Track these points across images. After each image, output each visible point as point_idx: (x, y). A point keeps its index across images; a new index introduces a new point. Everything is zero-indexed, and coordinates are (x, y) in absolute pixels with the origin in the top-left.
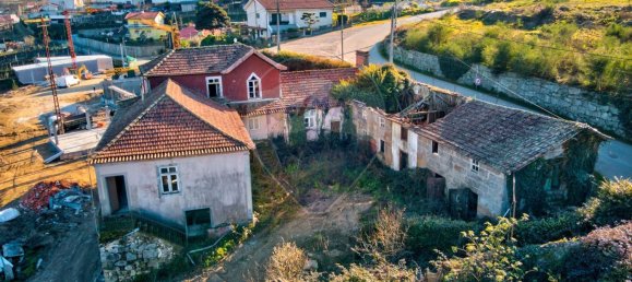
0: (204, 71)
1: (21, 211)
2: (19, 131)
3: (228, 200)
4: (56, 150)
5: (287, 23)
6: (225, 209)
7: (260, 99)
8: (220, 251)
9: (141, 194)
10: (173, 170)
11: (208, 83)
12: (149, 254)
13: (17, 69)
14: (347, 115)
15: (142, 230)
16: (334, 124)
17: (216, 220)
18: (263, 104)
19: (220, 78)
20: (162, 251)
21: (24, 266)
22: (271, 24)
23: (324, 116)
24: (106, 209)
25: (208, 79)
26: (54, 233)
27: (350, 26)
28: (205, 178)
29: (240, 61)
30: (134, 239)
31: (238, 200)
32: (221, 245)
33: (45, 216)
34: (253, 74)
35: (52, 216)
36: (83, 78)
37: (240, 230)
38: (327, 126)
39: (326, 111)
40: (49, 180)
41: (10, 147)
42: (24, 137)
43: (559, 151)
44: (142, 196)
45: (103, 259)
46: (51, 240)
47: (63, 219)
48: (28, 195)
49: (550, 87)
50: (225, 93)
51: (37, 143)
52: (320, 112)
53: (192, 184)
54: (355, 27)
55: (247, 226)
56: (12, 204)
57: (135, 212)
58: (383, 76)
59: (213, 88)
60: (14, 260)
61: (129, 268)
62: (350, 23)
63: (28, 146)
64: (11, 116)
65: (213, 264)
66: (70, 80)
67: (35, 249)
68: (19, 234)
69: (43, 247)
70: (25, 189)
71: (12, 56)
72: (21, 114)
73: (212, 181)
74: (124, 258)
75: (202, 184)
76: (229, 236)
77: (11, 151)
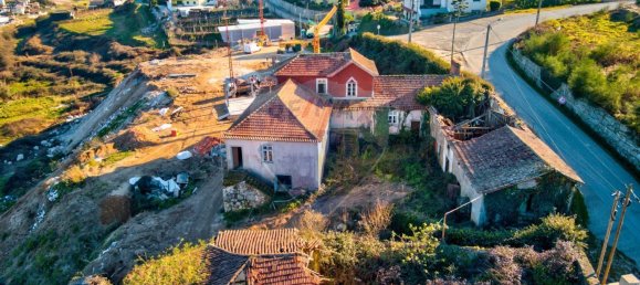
0: (315, 74)
1: (193, 154)
2: (208, 90)
3: (303, 173)
4: (226, 111)
5: (438, 6)
6: (301, 178)
7: (356, 97)
8: (293, 205)
9: (250, 160)
10: (270, 148)
11: (317, 83)
12: (250, 198)
13: (222, 29)
14: (427, 117)
15: (247, 182)
16: (414, 123)
17: (295, 184)
18: (357, 101)
19: (326, 80)
20: (257, 198)
21: (186, 190)
22: (421, 7)
23: (405, 116)
24: (231, 165)
25: (318, 80)
26: (208, 172)
27: (501, 13)
28: (289, 156)
29: (341, 68)
30: (242, 187)
31: (310, 174)
32: (294, 201)
33: (206, 160)
34: (352, 78)
35: (210, 160)
36: (265, 45)
37: (308, 193)
38: (408, 123)
39: (408, 112)
40: (213, 136)
41: (200, 103)
42: (210, 96)
43: (532, 184)
44: (252, 161)
45: (224, 195)
46: (205, 176)
47: (217, 164)
48: (200, 144)
49: (609, 119)
50: (330, 91)
51: (217, 103)
52: (402, 113)
53: (281, 159)
54: (507, 15)
55: (314, 192)
56: (189, 149)
57: (246, 171)
58: (461, 89)
59: (321, 86)
60: (182, 185)
61: (238, 203)
62: (503, 9)
63: (211, 104)
64: (206, 76)
65: (286, 212)
66: (253, 47)
67: (195, 180)
68: (189, 169)
69: (199, 180)
70: (200, 139)
71: (221, 13)
72: (213, 75)
73: (293, 159)
74: (236, 197)
75: (287, 160)
76: (300, 197)
77: (199, 106)
